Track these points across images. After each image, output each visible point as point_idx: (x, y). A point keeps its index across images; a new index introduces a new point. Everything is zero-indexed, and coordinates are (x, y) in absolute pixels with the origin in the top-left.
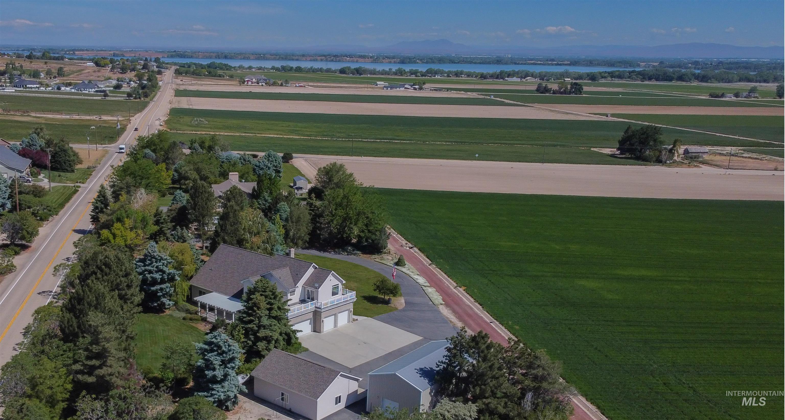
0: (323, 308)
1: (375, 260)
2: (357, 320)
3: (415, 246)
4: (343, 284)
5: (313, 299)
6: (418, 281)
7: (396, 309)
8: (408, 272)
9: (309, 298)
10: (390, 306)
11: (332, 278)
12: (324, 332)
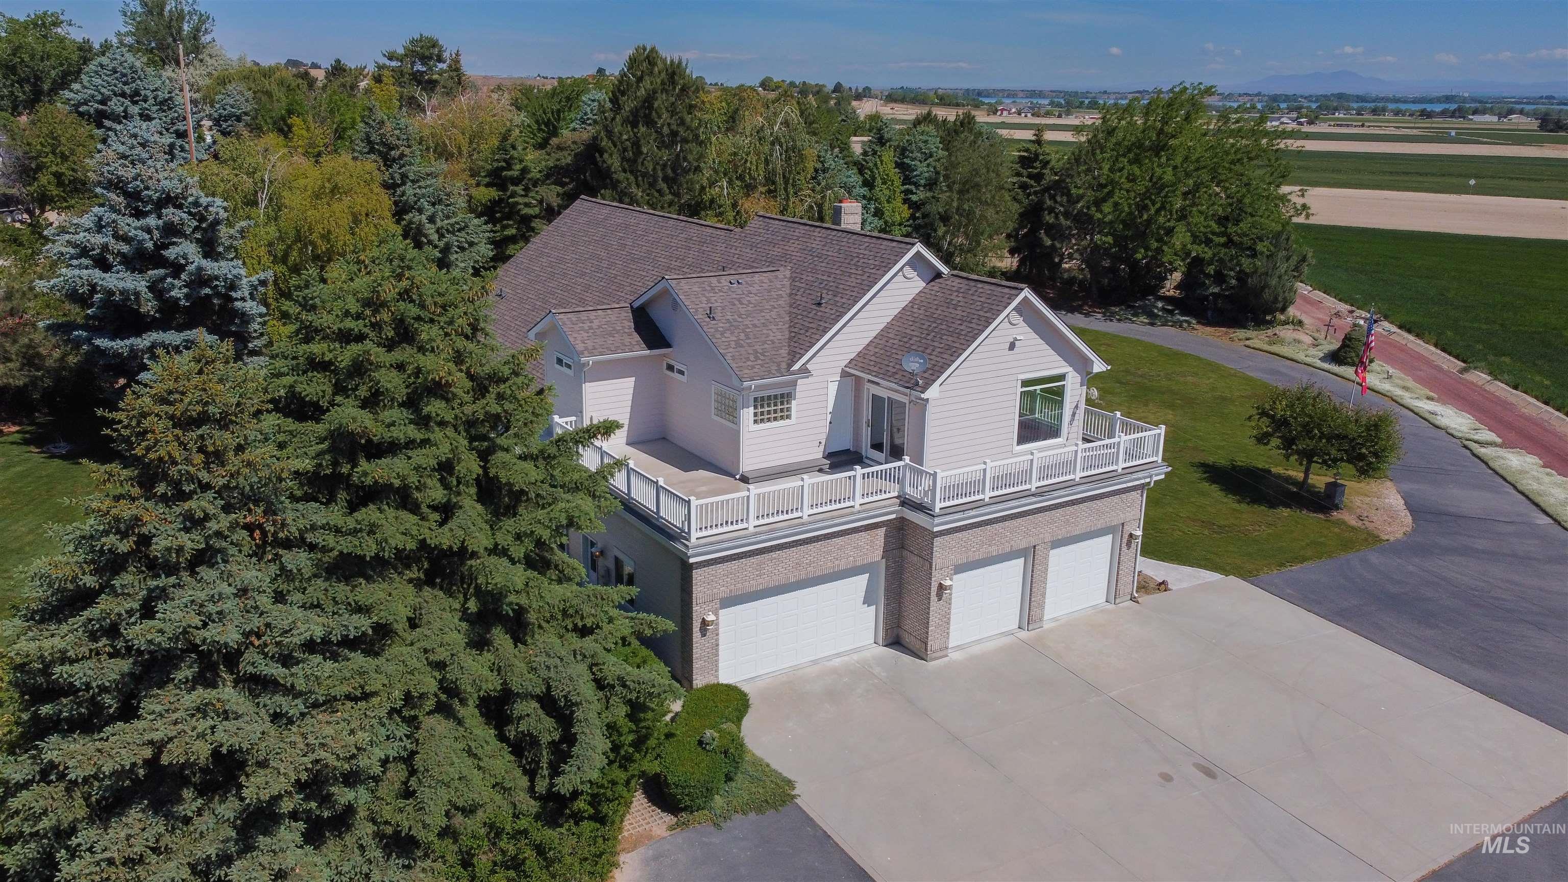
0: (947, 512)
1: (1248, 342)
2: (1162, 586)
3: (1386, 318)
4: (1091, 380)
5: (896, 453)
6: (1442, 421)
7: (1372, 539)
8: (1386, 387)
9: (878, 446)
10: (1341, 523)
11: (1023, 332)
12: (954, 656)
